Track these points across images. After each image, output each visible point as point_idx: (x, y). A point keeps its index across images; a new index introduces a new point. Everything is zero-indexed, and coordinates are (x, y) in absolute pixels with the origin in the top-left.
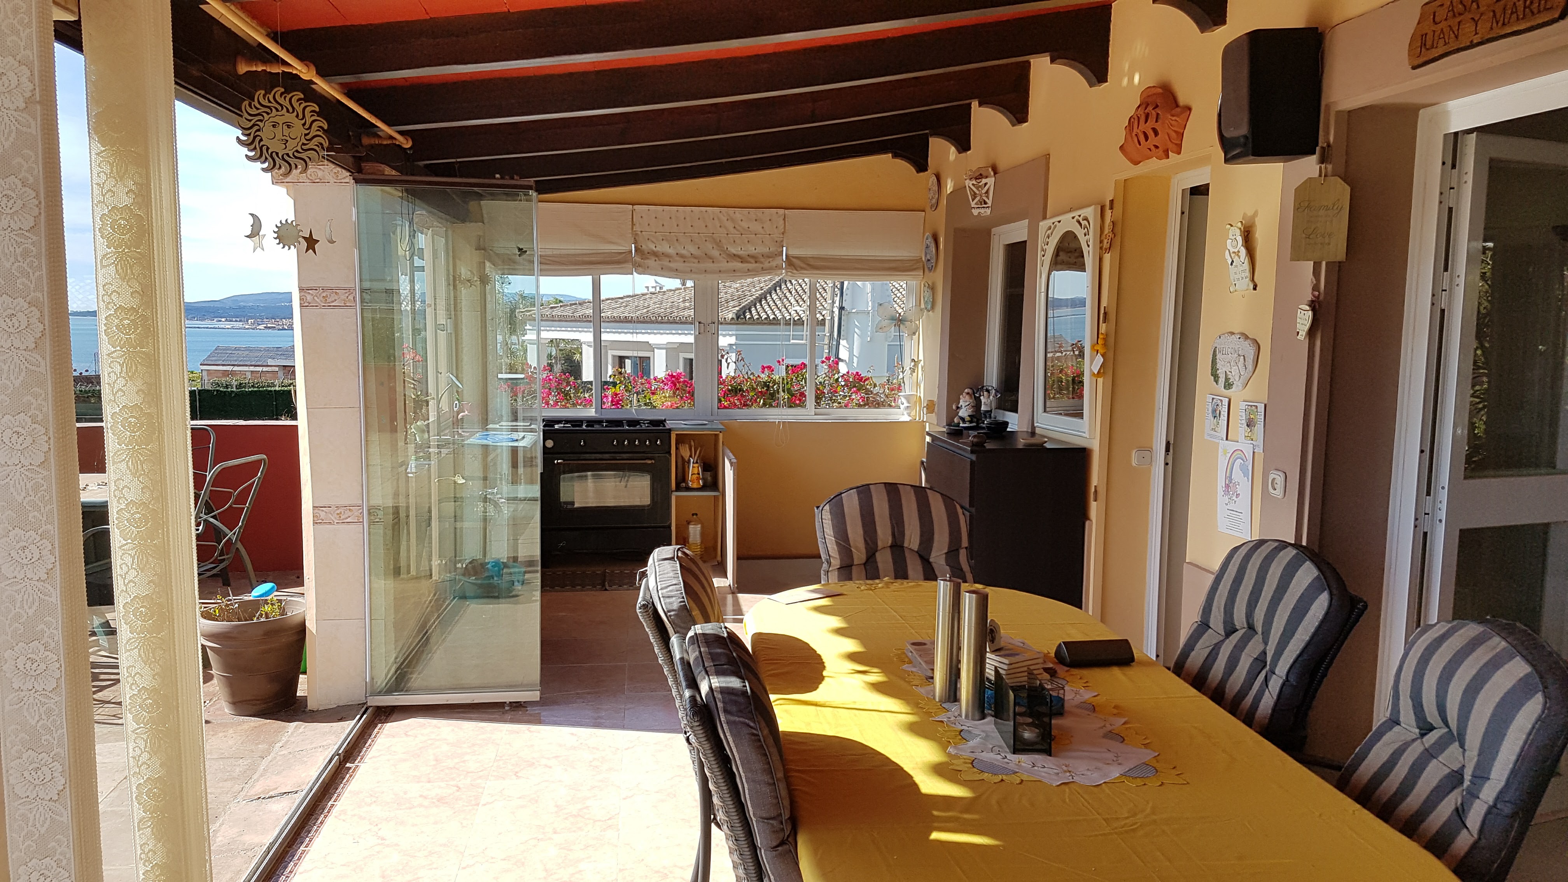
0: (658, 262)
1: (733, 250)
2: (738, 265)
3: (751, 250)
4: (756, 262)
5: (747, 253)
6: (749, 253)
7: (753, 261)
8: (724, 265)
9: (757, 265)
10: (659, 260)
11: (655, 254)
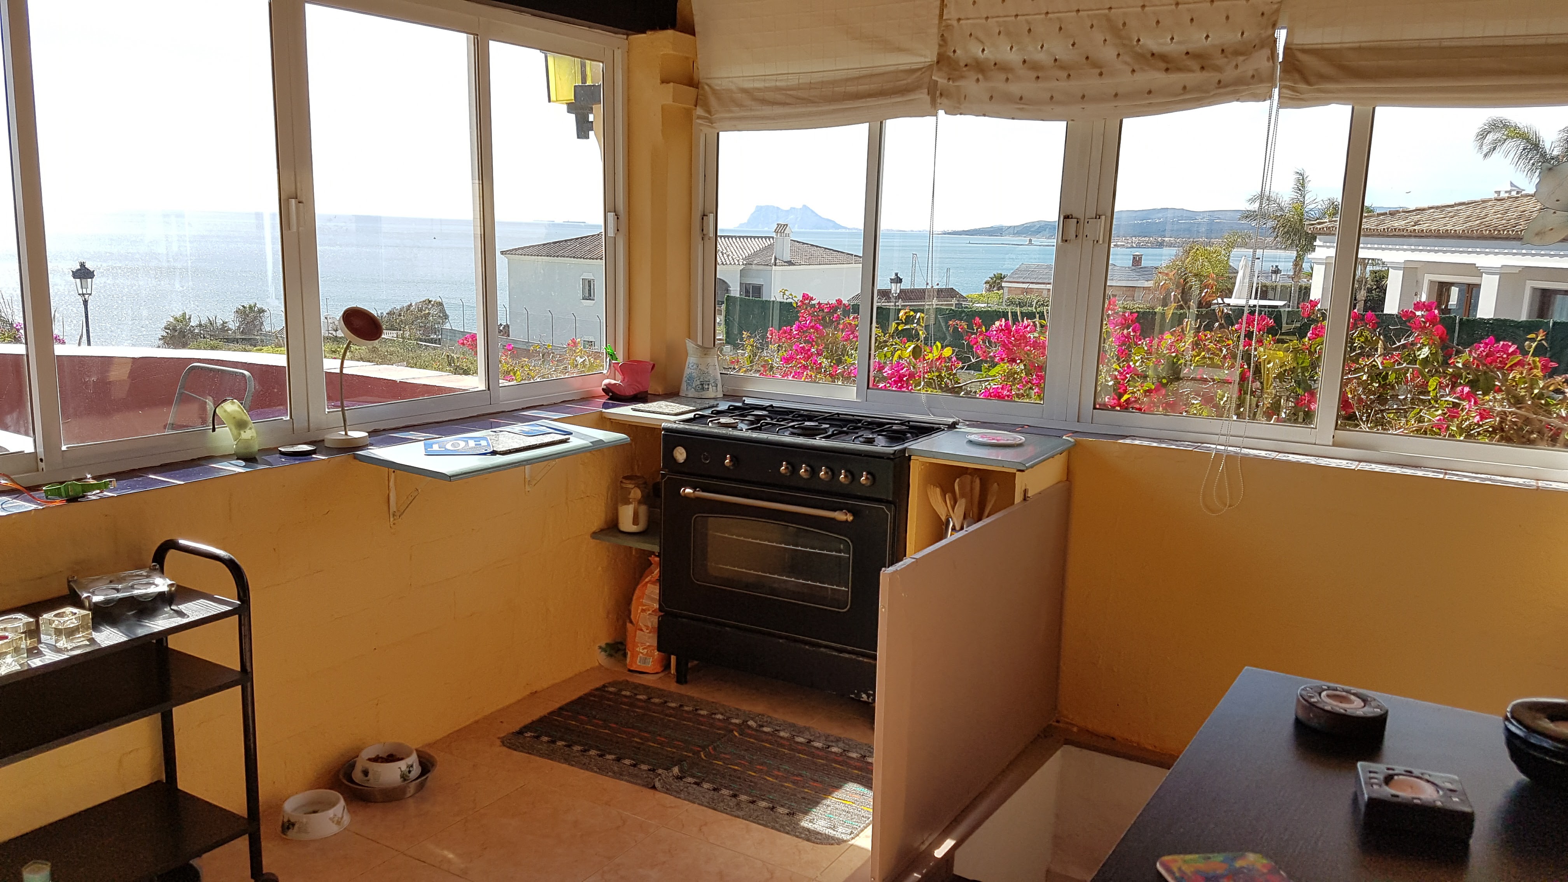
0: (982, 84)
1: (1151, 43)
2: (1157, 78)
3: (1197, 40)
4: (1203, 68)
5: (1183, 48)
6: (1191, 47)
7: (1194, 64)
8: (1126, 81)
9: (1205, 75)
10: (986, 79)
11: (979, 68)
